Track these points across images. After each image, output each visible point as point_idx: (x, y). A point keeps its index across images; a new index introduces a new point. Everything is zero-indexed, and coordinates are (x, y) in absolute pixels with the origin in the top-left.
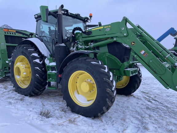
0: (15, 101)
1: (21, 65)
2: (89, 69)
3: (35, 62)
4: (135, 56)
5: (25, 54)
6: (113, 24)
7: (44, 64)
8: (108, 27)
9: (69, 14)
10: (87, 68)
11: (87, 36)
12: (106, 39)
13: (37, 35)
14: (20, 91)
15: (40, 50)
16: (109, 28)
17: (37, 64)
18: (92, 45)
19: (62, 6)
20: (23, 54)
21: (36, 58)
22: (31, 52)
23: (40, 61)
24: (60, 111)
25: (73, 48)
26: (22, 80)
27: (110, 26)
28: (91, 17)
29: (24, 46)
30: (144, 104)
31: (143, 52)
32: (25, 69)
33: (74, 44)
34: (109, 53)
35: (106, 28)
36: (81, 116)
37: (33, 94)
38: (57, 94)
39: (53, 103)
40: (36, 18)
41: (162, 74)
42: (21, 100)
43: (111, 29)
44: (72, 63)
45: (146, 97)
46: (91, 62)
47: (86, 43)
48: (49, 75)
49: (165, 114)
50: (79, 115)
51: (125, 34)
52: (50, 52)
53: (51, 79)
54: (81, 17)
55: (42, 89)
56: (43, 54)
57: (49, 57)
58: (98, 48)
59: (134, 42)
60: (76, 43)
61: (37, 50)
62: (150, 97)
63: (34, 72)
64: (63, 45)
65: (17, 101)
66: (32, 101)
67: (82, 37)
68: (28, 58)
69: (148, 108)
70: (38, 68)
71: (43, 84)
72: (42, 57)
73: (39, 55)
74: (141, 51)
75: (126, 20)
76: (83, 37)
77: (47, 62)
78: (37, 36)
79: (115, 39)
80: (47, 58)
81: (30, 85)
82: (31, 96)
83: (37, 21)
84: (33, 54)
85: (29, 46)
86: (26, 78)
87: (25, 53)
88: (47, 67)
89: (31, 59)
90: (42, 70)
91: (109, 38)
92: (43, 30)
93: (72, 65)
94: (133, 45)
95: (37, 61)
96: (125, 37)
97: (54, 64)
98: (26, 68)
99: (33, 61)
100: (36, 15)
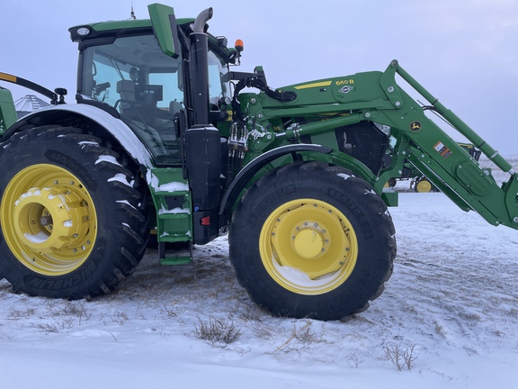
0: (59, 320)
1: (51, 197)
2: (336, 192)
3: (114, 184)
4: (423, 156)
5: (67, 157)
6: (360, 78)
7: (143, 187)
8: (346, 82)
9: (208, 36)
10: (329, 189)
16: (349, 84)
20: (52, 157)
23: (129, 181)
24: (241, 321)
26: (54, 249)
27: (352, 81)
29: (58, 133)
31: (440, 146)
32: (69, 208)
35: (342, 86)
37: (106, 290)
40: (76, 38)
41: (484, 195)
43: (355, 89)
46: (340, 175)
48: (162, 221)
50: (306, 320)
51: (398, 104)
52: (151, 151)
53: (165, 234)
56: (134, 156)
57: (152, 166)
59: (417, 124)
60: (243, 123)
64: (211, 128)
67: (264, 108)
70: (126, 202)
72: (134, 168)
73: (118, 160)
74: (436, 144)
76: (265, 105)
77: (152, 180)
78: (84, 97)
79: (368, 115)
80: (149, 171)
86: (68, 238)
88: (156, 196)
89: (93, 178)
91: (347, 111)
93: (274, 184)
94: (417, 129)
96: (396, 109)
97: (177, 187)
99: (110, 180)
100: (83, 29)
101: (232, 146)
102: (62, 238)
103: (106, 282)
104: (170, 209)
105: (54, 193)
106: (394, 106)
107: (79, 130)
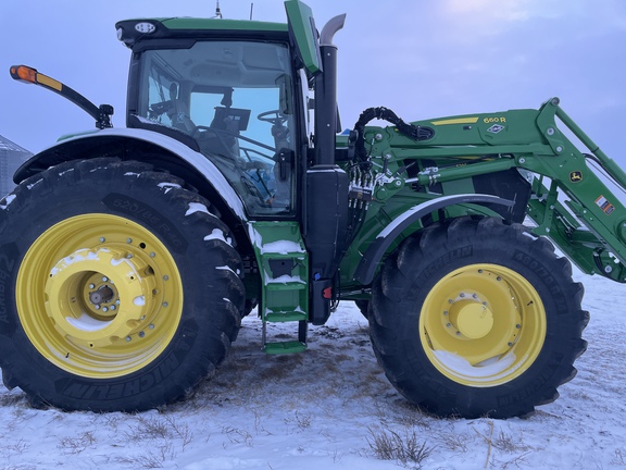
1: (114, 263)
2: (525, 255)
4: (584, 211)
8: (496, 120)
10: (517, 252)
16: (499, 123)
18: (435, 175)
20: (115, 204)
23: (226, 237)
27: (503, 120)
29: (123, 169)
31: (602, 201)
32: (141, 278)
35: (491, 124)
43: (507, 129)
51: (559, 149)
53: (268, 311)
67: (392, 146)
74: (597, 197)
76: (393, 143)
77: (255, 237)
79: (522, 161)
94: (577, 179)
95: (219, 235)
98: (139, 273)
99: (207, 238)
100: (145, 25)
101: (355, 194)
104: (274, 277)
106: (555, 151)
107: (152, 166)
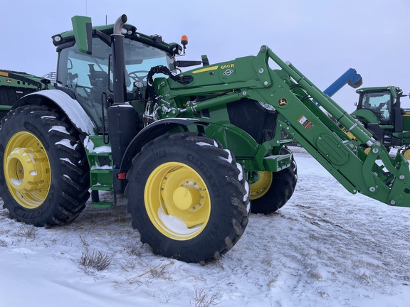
0: (15, 239)
1: (24, 154)
2: (193, 157)
3: (59, 147)
4: (288, 128)
5: (34, 127)
6: (238, 62)
7: (81, 149)
8: (228, 66)
9: (138, 35)
10: (189, 155)
11: (182, 86)
12: (225, 94)
13: (60, 82)
14: (23, 216)
15: (71, 117)
16: (230, 68)
17: (65, 151)
18: (195, 105)
19: (124, 18)
20: (27, 127)
21: (61, 136)
22: (49, 124)
23: (72, 144)
24: (127, 255)
25: (151, 112)
26: (26, 190)
27: (232, 66)
28: (184, 42)
29: (30, 110)
30: (305, 229)
31: (303, 120)
32: (34, 162)
33: (153, 105)
34: (231, 123)
35: (225, 69)
36: (175, 260)
37: (57, 222)
38: (113, 219)
39: (108, 238)
40: (56, 44)
41: (342, 165)
42: (29, 235)
43: (235, 72)
44: (153, 146)
45: (307, 215)
46: (198, 143)
47: (180, 101)
48: (95, 175)
49: (349, 247)
50: (172, 259)
51: (266, 83)
52: (95, 123)
53: (98, 184)
54: (163, 43)
55: (77, 209)
56: (78, 126)
57: (92, 134)
58: (206, 112)
59: (284, 100)
60: (155, 101)
61: (62, 117)
62: (315, 215)
63: (58, 168)
64: (127, 105)
65: (20, 238)
66: (55, 237)
67: (171, 89)
68: (40, 136)
69: (312, 237)
70: (67, 160)
71: (81, 196)
72: (77, 135)
73: (67, 130)
74: (300, 117)
75: (266, 53)
76: (172, 87)
77: (88, 145)
78: (59, 85)
79: (244, 93)
80: (87, 137)
81: (49, 200)
82: (51, 225)
83: (59, 51)
84: (55, 128)
85: (41, 109)
86: (36, 183)
87: (32, 126)
88: (90, 156)
89: (49, 141)
90: (77, 163)
91: (231, 90)
92: (73, 72)
93: (152, 150)
94: (283, 104)
95: (66, 143)
96: (266, 88)
97: (105, 149)
98: (36, 160)
99: (56, 144)
100: (58, 37)
101: (145, 119)
102: (30, 183)
103: (56, 216)
104: (101, 166)
105: (28, 152)
106: (264, 85)
107: (47, 108)
